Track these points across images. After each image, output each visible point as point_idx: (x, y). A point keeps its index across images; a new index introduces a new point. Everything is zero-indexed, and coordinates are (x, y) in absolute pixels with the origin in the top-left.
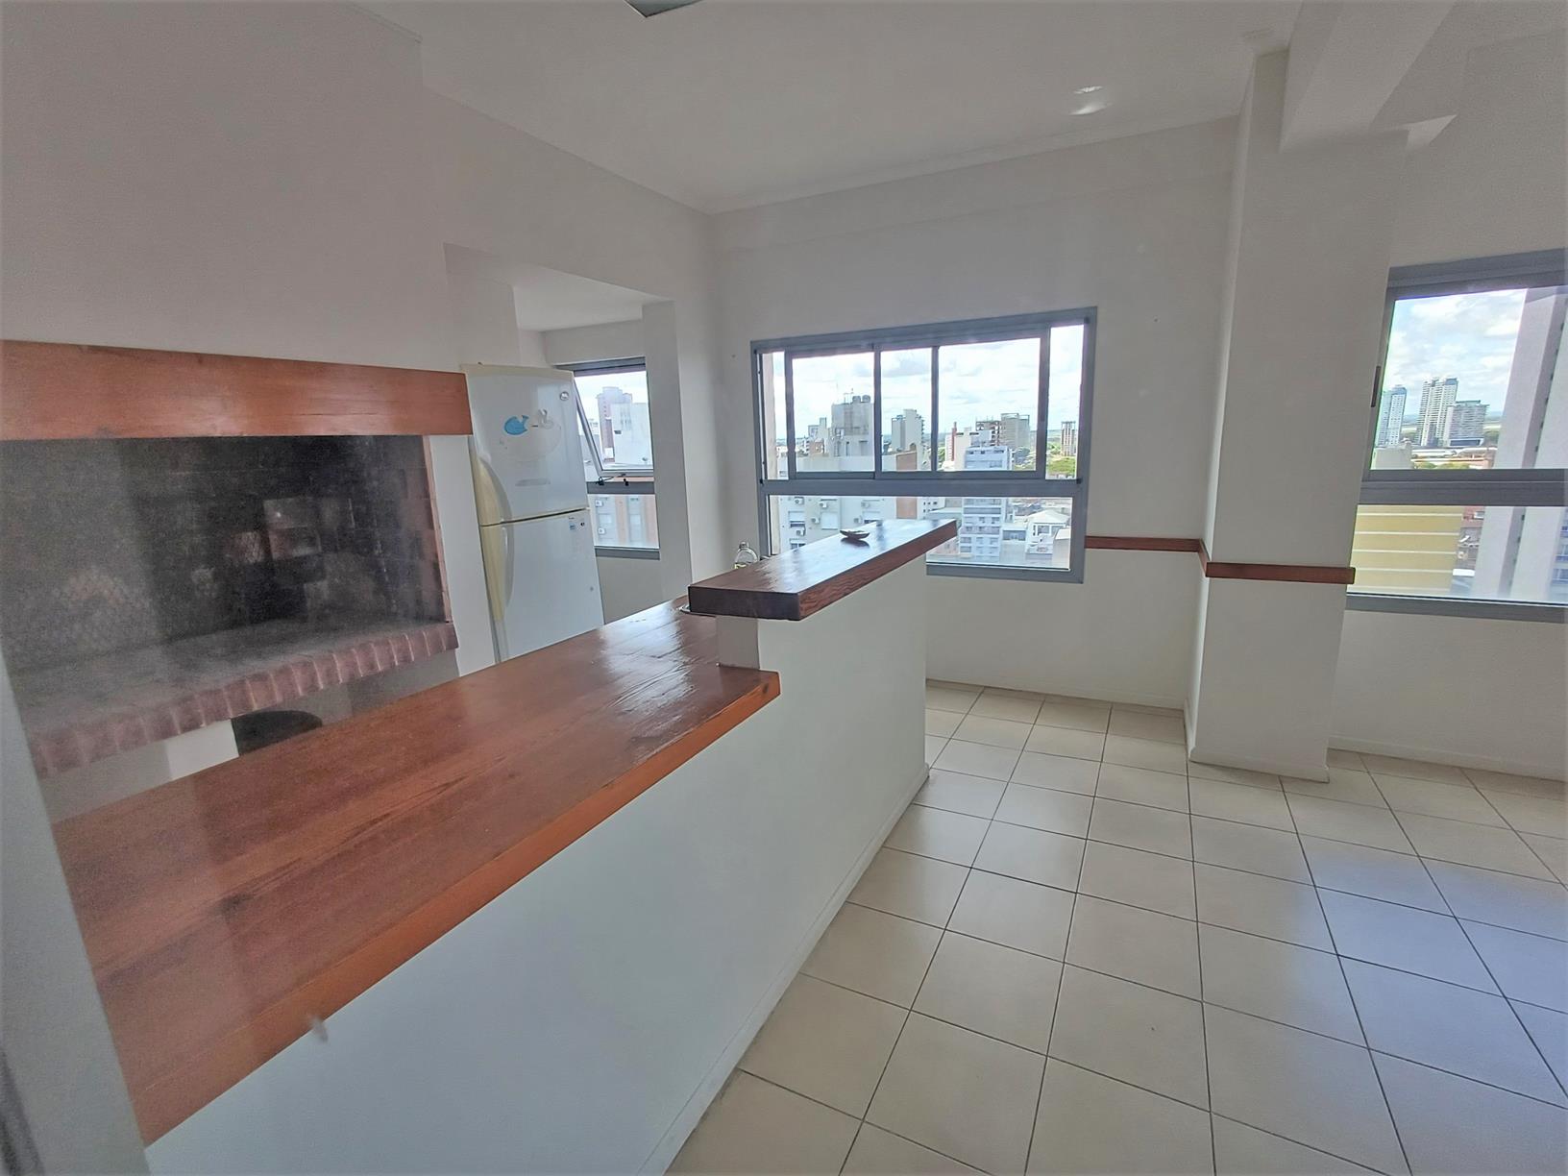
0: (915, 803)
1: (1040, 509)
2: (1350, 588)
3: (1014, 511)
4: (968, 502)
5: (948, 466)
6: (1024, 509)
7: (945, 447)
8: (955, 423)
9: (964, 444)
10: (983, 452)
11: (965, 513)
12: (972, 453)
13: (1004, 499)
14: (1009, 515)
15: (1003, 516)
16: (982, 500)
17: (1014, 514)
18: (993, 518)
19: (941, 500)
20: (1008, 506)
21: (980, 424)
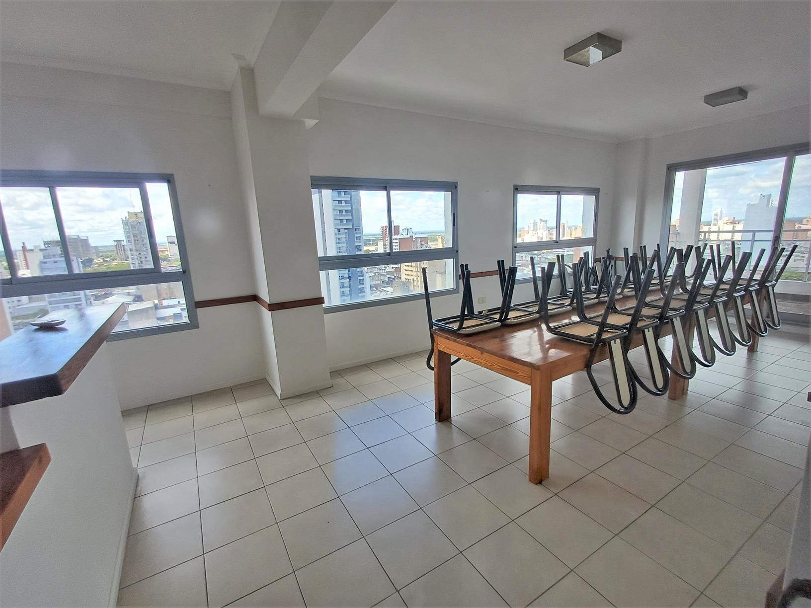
0: (136, 497)
1: (111, 295)
2: (324, 305)
3: (92, 298)
4: (51, 297)
5: (24, 273)
6: (100, 296)
7: (19, 260)
8: (23, 243)
9: (36, 259)
10: (55, 262)
11: (50, 304)
12: (46, 263)
13: (82, 292)
14: (89, 302)
15: (84, 301)
16: (63, 294)
17: (92, 300)
18: (76, 305)
19: (25, 299)
20: (86, 295)
21: (46, 243)
